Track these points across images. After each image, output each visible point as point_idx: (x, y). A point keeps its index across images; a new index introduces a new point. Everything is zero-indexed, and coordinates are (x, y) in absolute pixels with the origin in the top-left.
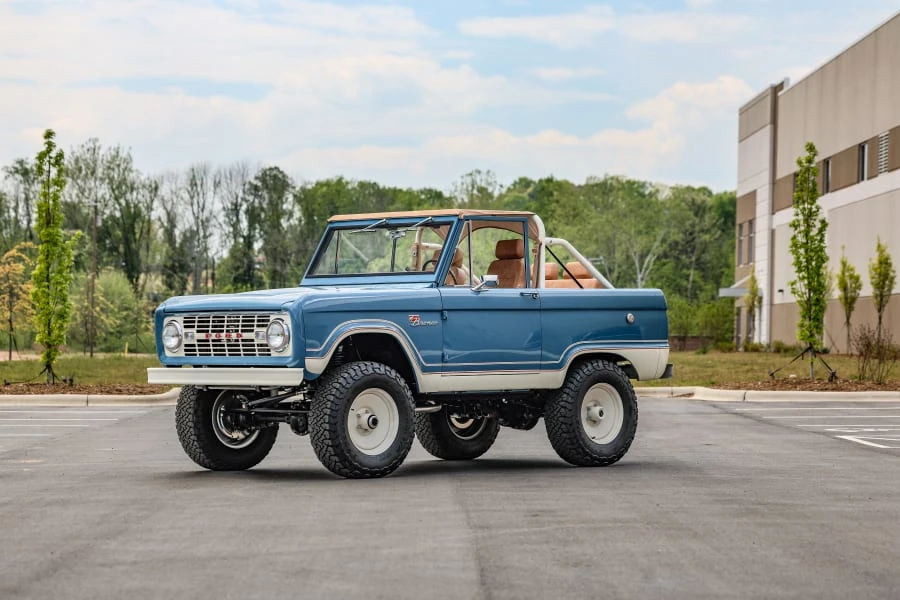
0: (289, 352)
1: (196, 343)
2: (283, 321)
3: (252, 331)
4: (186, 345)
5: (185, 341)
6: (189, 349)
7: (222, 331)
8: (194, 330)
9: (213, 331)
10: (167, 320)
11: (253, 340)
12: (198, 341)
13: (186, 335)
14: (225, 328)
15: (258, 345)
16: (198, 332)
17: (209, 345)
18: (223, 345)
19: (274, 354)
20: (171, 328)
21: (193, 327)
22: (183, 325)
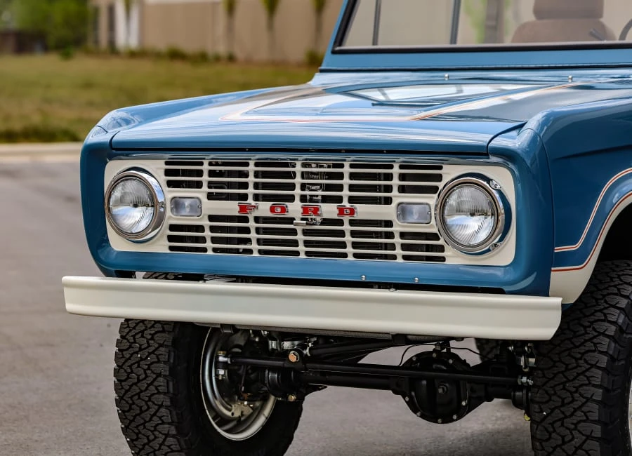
0: (506, 254)
1: (206, 223)
2: (489, 180)
3: (388, 201)
4: (173, 227)
5: (171, 218)
6: (183, 236)
7: (291, 199)
8: (201, 193)
9: (256, 197)
10: (113, 169)
11: (389, 224)
12: (212, 218)
13: (177, 204)
14: (298, 192)
15: (403, 235)
16: (211, 197)
17: (247, 230)
18: (294, 232)
19: (453, 258)
20: (131, 186)
21: (198, 185)
22: (164, 179)
